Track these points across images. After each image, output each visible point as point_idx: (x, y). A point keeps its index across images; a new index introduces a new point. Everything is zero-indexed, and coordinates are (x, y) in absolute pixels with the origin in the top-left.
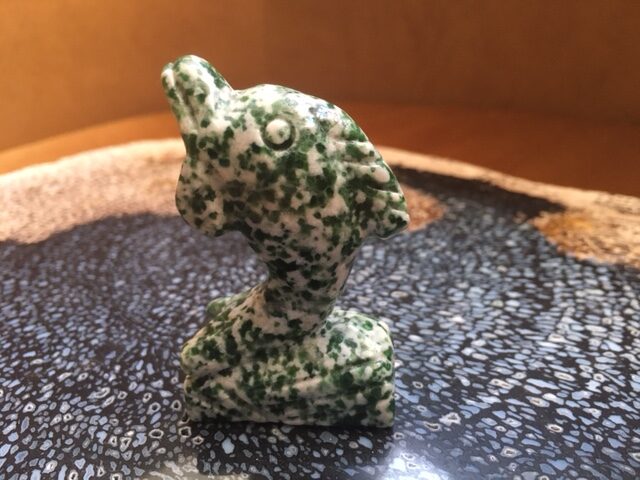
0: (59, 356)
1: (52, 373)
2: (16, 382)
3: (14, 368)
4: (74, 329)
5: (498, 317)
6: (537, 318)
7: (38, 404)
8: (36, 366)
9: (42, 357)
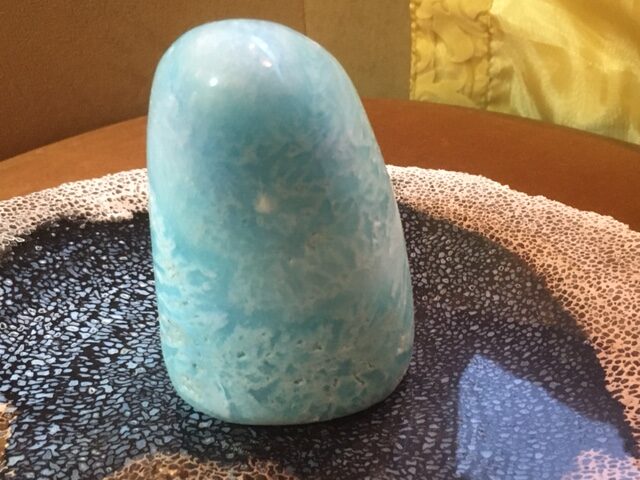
0: (451, 312)
1: (447, 300)
2: (467, 294)
3: (475, 304)
4: (455, 333)
5: (134, 338)
6: (106, 337)
7: (441, 282)
8: (462, 304)
9: (463, 312)
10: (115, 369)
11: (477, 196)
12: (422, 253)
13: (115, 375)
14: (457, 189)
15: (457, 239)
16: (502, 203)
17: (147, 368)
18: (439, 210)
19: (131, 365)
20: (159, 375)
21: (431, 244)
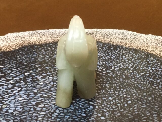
10: (4, 114)
11: (126, 36)
12: (116, 57)
13: (5, 116)
14: (117, 35)
15: (127, 51)
16: (137, 38)
17: (19, 111)
18: (114, 42)
19: (10, 111)
20: (25, 113)
21: (117, 53)
